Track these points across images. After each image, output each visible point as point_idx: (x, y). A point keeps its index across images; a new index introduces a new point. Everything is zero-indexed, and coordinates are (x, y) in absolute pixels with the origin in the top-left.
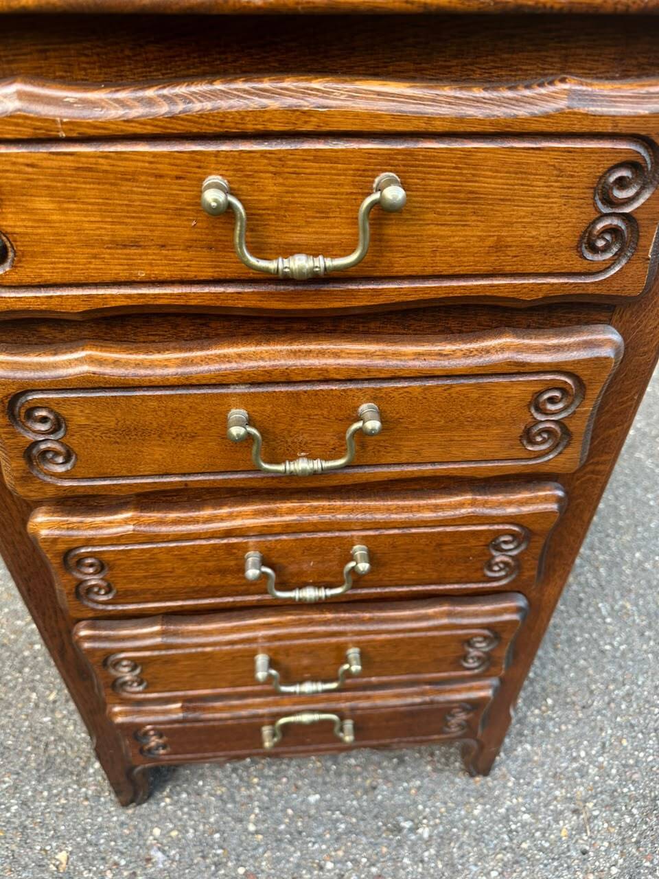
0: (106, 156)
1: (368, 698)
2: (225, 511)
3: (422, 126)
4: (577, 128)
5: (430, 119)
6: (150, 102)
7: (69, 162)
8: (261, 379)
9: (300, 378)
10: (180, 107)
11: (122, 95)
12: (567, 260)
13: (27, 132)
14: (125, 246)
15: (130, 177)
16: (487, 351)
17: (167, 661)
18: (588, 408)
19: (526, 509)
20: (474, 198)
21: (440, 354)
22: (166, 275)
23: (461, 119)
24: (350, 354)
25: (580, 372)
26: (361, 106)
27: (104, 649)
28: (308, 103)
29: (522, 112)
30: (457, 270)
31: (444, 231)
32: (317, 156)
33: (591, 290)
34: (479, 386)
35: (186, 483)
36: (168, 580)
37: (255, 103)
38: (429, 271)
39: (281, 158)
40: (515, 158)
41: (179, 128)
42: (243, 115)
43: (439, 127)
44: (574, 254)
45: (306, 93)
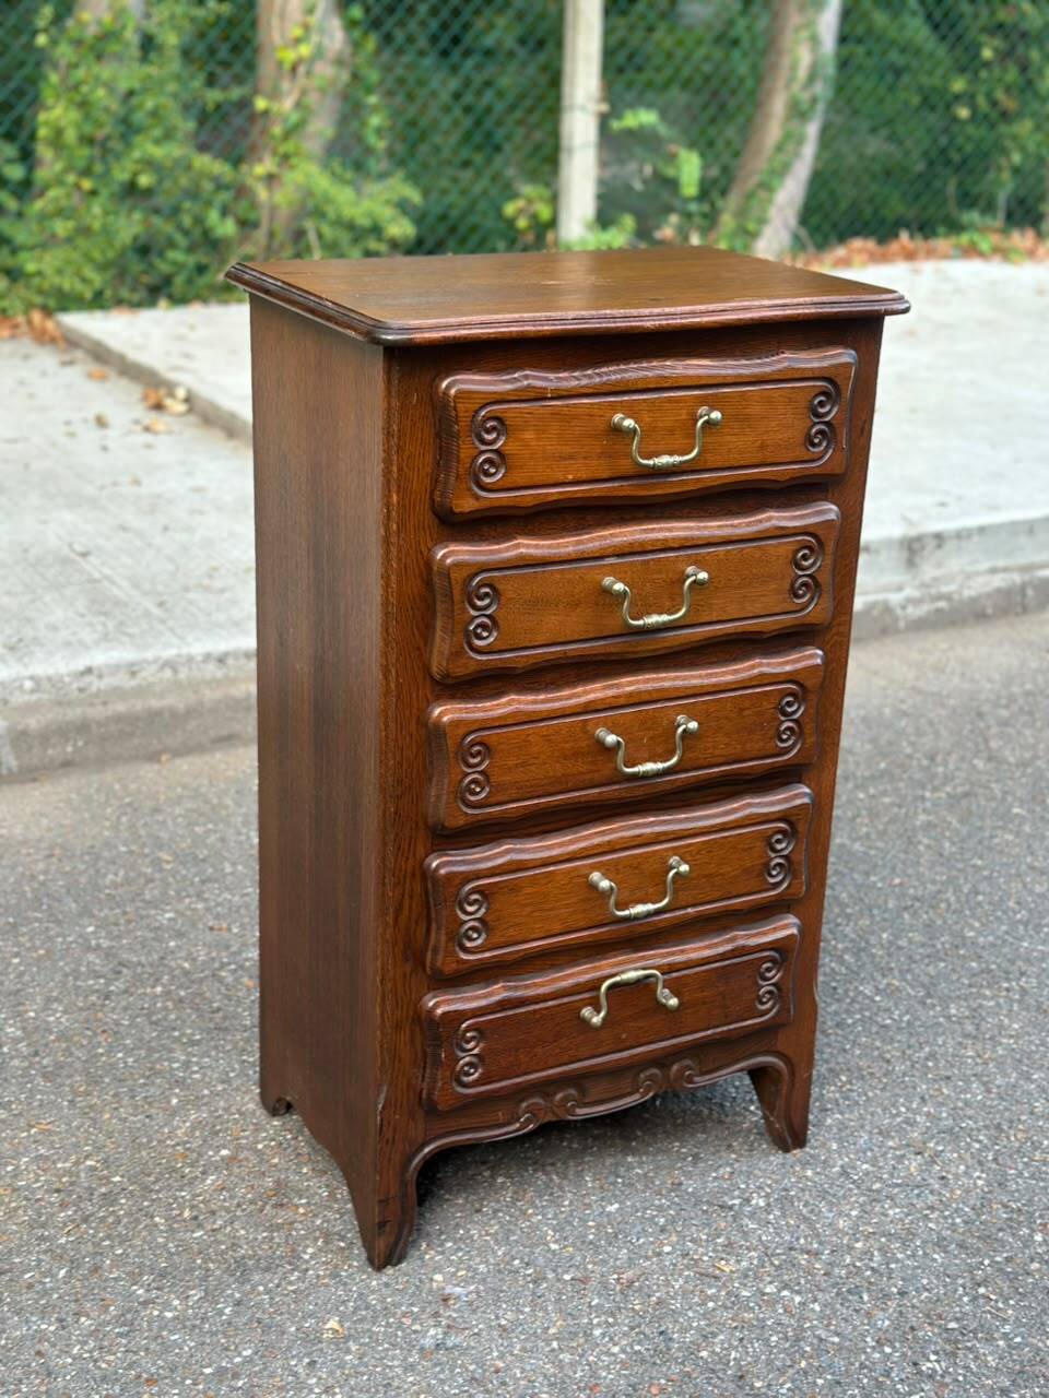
0: (567, 406)
1: (682, 951)
2: (579, 689)
3: (721, 381)
4: (796, 376)
5: (724, 377)
6: (590, 377)
7: (549, 410)
8: (626, 550)
9: (651, 548)
10: (605, 378)
11: (576, 374)
12: (800, 453)
13: (532, 395)
14: (565, 459)
15: (576, 417)
16: (760, 521)
17: (514, 888)
18: (829, 560)
19: (799, 666)
20: (747, 418)
21: (732, 526)
22: (584, 477)
23: (740, 376)
24: (678, 529)
25: (819, 533)
26: (691, 372)
27: (462, 873)
28: (666, 372)
29: (768, 369)
30: (742, 463)
31: (734, 439)
32: (670, 400)
33: (817, 471)
34: (759, 548)
35: (565, 652)
36: (533, 768)
37: (641, 374)
38: (727, 464)
39: (653, 402)
40: (766, 394)
41: (605, 389)
42: (637, 380)
43: (729, 380)
44: (803, 449)
45: (663, 367)
